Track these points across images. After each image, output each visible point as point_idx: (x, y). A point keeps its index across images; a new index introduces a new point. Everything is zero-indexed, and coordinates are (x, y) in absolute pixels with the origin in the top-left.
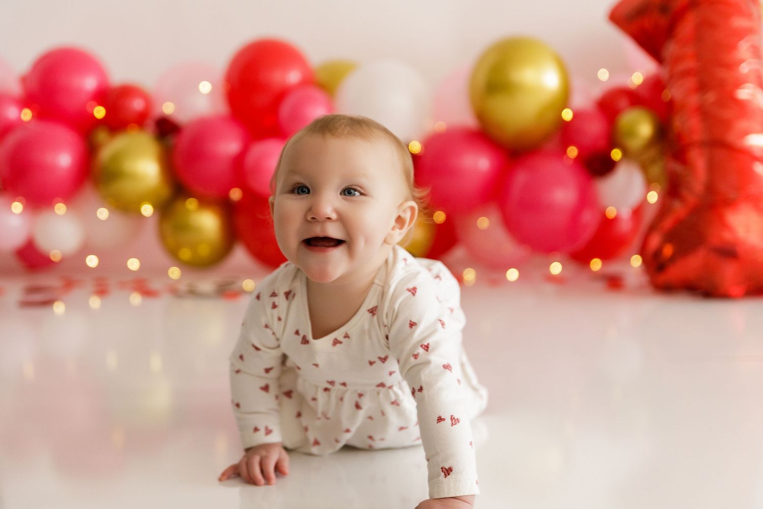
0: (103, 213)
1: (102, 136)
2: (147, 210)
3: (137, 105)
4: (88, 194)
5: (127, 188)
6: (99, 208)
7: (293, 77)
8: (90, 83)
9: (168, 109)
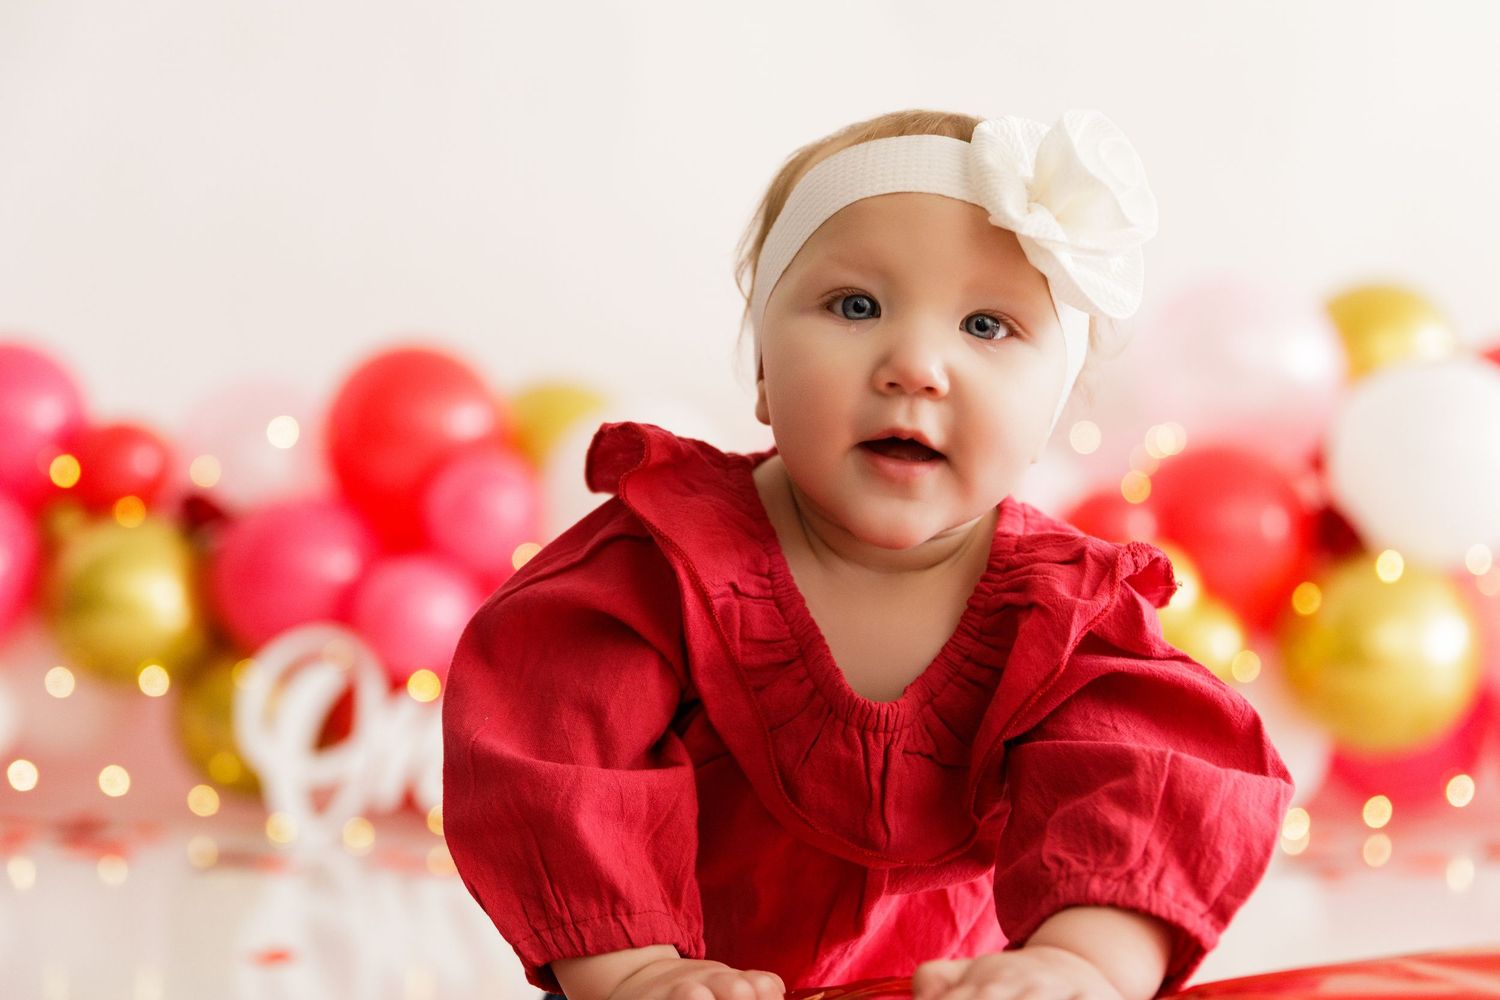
0: (61, 682)
1: (68, 522)
2: (155, 681)
3: (141, 463)
4: (32, 643)
5: (111, 631)
6: (48, 671)
7: (465, 421)
8: (44, 414)
9: (204, 474)
